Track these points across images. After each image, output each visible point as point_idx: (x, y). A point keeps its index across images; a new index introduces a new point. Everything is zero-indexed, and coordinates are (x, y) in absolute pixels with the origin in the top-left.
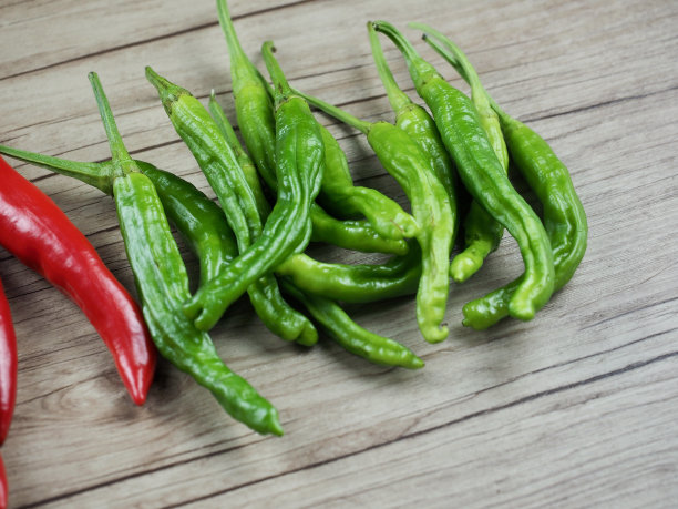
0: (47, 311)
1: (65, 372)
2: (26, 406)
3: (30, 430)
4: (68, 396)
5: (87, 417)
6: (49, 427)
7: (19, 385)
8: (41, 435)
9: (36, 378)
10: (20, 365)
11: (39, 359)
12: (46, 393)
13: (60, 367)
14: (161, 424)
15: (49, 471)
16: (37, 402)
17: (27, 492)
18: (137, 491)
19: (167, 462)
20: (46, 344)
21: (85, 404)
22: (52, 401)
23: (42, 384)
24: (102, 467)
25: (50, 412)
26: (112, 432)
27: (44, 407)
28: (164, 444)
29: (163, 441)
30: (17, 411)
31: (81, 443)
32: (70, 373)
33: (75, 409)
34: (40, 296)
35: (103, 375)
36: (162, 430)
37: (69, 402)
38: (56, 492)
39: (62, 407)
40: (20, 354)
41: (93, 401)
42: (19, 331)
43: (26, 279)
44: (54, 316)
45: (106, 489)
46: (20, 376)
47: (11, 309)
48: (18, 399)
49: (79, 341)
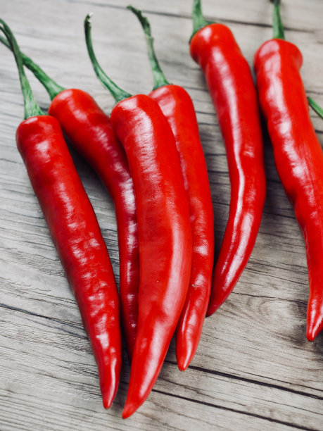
0: (284, 235)
1: (274, 286)
2: (237, 297)
3: (232, 316)
4: (267, 304)
5: (272, 328)
6: (244, 321)
7: (240, 279)
8: (236, 323)
9: (254, 280)
10: (249, 265)
11: (262, 266)
12: (255, 294)
13: (273, 281)
14: (316, 360)
15: (229, 351)
16: (246, 298)
17: (208, 359)
18: (276, 400)
19: (307, 391)
20: (273, 258)
21: (275, 317)
22: (256, 302)
23: (255, 287)
24: (263, 369)
25: (250, 310)
26: (282, 347)
27: (248, 304)
28: (311, 376)
29: (312, 373)
30: (231, 297)
31: (258, 344)
32: (277, 289)
33: (267, 317)
34: (286, 222)
35: (297, 302)
36: (314, 365)
37: (266, 309)
38: (225, 369)
39: (260, 311)
40: (253, 257)
41: (281, 317)
42: (259, 240)
43: (283, 205)
44: (287, 241)
45: (257, 386)
46: (245, 273)
47: (262, 221)
48: (235, 289)
49: (294, 268)
